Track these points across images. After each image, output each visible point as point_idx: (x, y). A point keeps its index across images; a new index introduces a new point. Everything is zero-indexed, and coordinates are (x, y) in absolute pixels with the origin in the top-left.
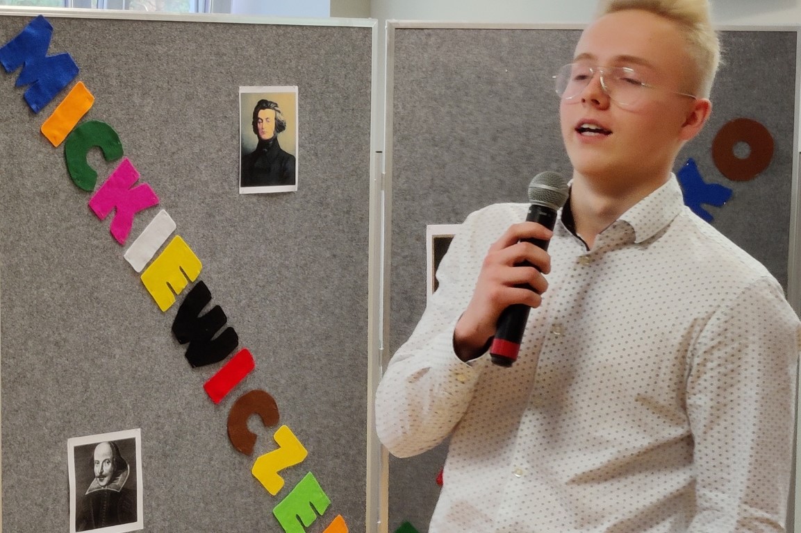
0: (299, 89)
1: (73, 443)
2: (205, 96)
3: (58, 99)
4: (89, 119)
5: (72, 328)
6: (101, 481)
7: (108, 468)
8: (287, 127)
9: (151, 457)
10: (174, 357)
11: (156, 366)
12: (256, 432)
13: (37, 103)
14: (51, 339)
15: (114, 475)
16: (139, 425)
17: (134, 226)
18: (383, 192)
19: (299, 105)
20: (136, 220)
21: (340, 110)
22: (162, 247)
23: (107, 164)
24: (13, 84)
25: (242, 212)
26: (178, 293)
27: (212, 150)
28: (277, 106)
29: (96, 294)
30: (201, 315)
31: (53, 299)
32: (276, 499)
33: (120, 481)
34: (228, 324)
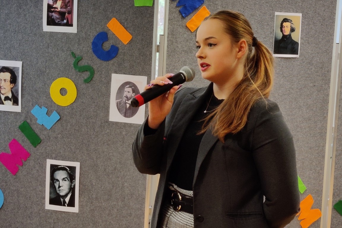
0: (302, 15)
2: (260, 15)
3: (194, 12)
8: (296, 30)
13: (185, 13)
18: (338, 61)
19: (302, 22)
21: (320, 25)
24: (175, 5)
28: (291, 21)
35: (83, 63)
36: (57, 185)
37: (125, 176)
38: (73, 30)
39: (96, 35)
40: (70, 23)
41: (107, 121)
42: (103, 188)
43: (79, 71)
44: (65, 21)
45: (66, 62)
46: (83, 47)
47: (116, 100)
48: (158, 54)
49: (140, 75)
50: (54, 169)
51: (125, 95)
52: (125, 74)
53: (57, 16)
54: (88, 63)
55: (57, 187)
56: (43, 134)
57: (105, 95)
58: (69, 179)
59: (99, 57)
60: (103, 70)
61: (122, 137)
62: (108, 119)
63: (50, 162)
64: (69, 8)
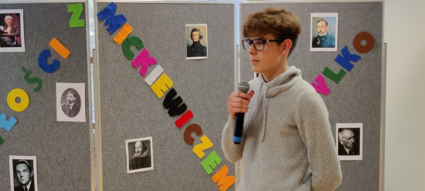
0: (208, 25)
1: (127, 141)
2: (173, 28)
3: (119, 29)
4: (131, 36)
5: (126, 104)
6: (138, 154)
7: (140, 149)
8: (203, 37)
9: (156, 146)
10: (164, 113)
11: (157, 116)
12: (194, 138)
13: (112, 30)
14: (119, 108)
15: (143, 152)
16: (151, 135)
17: (148, 71)
18: (239, 58)
19: (208, 30)
20: (149, 69)
21: (222, 31)
22: (159, 77)
23: (138, 50)
24: (103, 25)
25: (187, 65)
26: (165, 92)
27: (176, 45)
28: (199, 30)
29: (135, 93)
30: (173, 99)
31: (119, 94)
32: (202, 160)
33: (145, 154)
34: (183, 102)
35: (32, 76)
36: (19, 176)
37: (73, 165)
38: (22, 49)
39: (41, 52)
40: (19, 44)
41: (55, 121)
42: (56, 175)
43: (30, 83)
44: (15, 43)
45: (18, 76)
46: (31, 63)
47: (61, 104)
48: (92, 65)
49: (79, 82)
50: (16, 163)
51: (68, 99)
52: (67, 82)
53: (9, 39)
54: (36, 75)
55: (19, 177)
56: (5, 136)
57: (52, 100)
58: (28, 170)
59: (44, 70)
60: (49, 80)
61: (69, 133)
62: (56, 119)
63: (12, 158)
64: (17, 32)
